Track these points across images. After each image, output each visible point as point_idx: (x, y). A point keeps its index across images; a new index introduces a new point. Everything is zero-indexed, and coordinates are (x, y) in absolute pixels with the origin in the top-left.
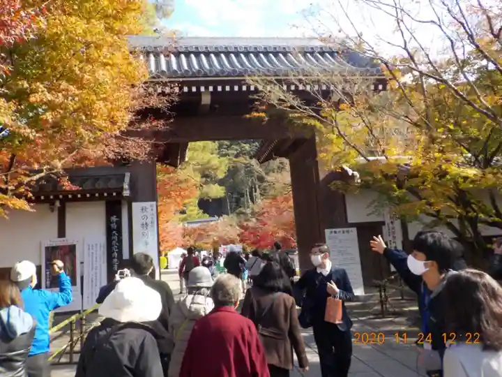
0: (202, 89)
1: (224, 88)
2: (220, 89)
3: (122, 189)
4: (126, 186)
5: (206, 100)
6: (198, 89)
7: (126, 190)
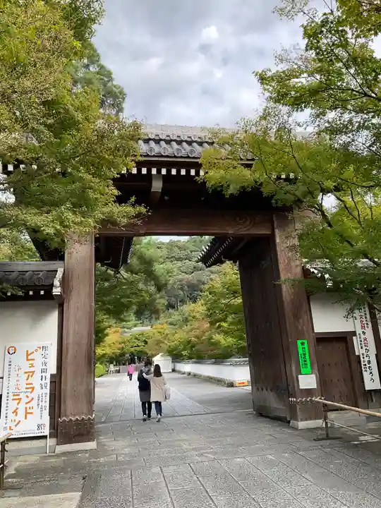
0: (154, 171)
1: (179, 172)
2: (174, 172)
3: (52, 285)
4: (57, 283)
5: (157, 186)
6: (149, 171)
7: (56, 287)
